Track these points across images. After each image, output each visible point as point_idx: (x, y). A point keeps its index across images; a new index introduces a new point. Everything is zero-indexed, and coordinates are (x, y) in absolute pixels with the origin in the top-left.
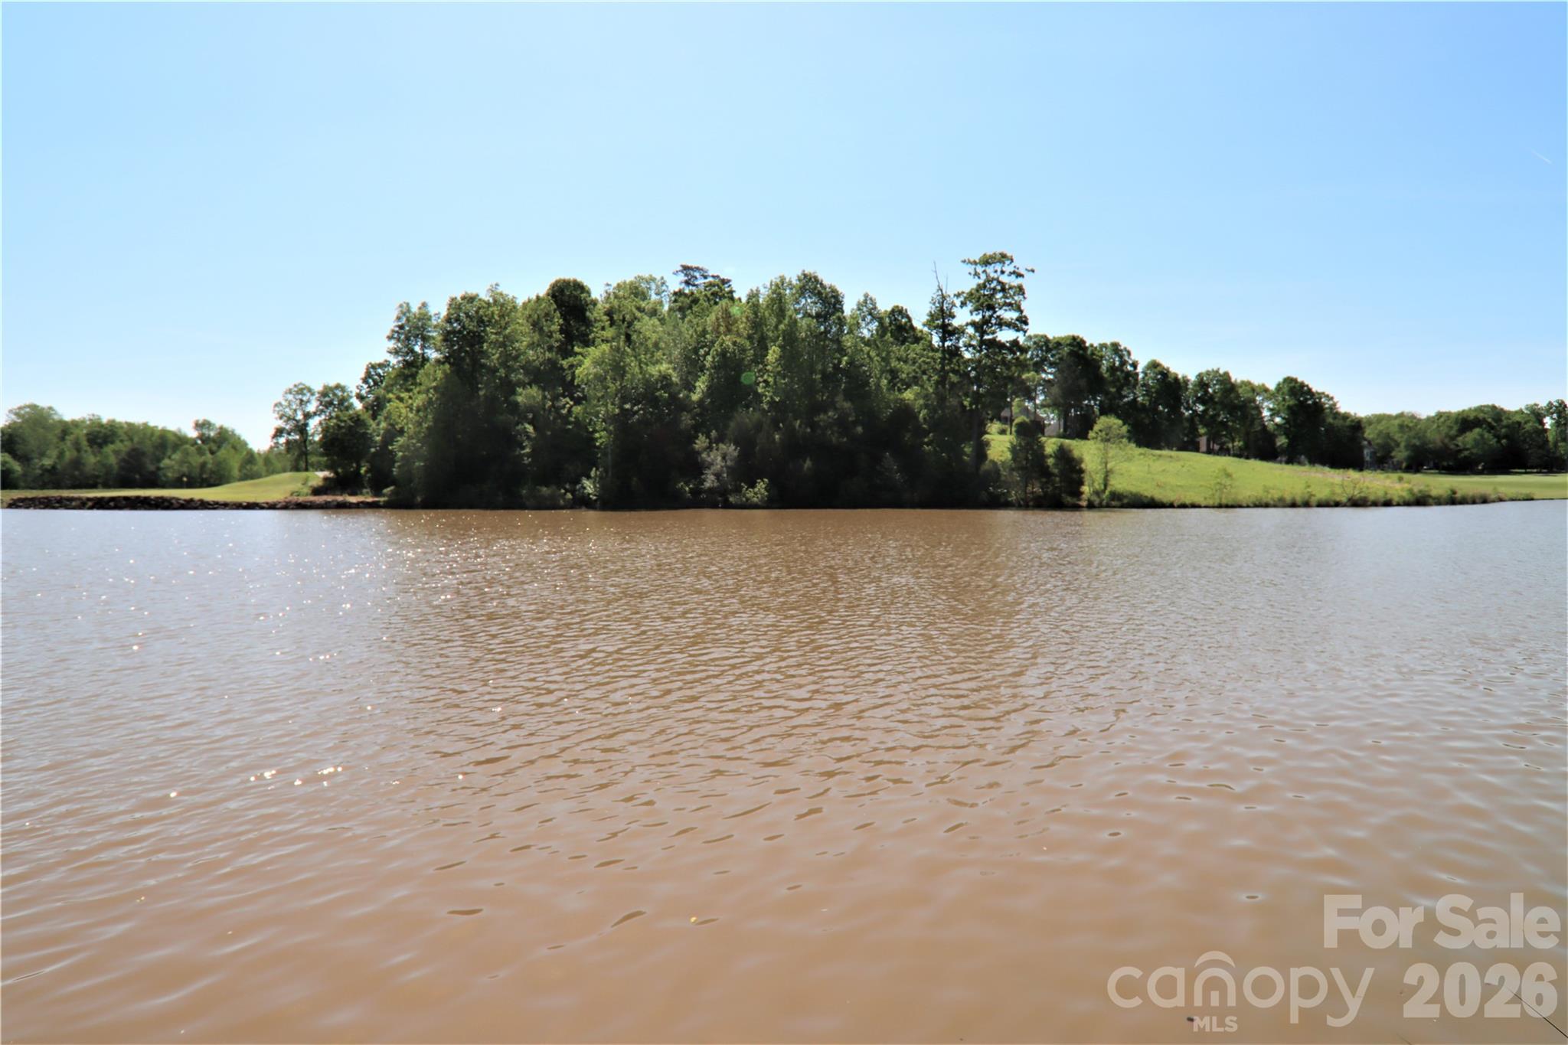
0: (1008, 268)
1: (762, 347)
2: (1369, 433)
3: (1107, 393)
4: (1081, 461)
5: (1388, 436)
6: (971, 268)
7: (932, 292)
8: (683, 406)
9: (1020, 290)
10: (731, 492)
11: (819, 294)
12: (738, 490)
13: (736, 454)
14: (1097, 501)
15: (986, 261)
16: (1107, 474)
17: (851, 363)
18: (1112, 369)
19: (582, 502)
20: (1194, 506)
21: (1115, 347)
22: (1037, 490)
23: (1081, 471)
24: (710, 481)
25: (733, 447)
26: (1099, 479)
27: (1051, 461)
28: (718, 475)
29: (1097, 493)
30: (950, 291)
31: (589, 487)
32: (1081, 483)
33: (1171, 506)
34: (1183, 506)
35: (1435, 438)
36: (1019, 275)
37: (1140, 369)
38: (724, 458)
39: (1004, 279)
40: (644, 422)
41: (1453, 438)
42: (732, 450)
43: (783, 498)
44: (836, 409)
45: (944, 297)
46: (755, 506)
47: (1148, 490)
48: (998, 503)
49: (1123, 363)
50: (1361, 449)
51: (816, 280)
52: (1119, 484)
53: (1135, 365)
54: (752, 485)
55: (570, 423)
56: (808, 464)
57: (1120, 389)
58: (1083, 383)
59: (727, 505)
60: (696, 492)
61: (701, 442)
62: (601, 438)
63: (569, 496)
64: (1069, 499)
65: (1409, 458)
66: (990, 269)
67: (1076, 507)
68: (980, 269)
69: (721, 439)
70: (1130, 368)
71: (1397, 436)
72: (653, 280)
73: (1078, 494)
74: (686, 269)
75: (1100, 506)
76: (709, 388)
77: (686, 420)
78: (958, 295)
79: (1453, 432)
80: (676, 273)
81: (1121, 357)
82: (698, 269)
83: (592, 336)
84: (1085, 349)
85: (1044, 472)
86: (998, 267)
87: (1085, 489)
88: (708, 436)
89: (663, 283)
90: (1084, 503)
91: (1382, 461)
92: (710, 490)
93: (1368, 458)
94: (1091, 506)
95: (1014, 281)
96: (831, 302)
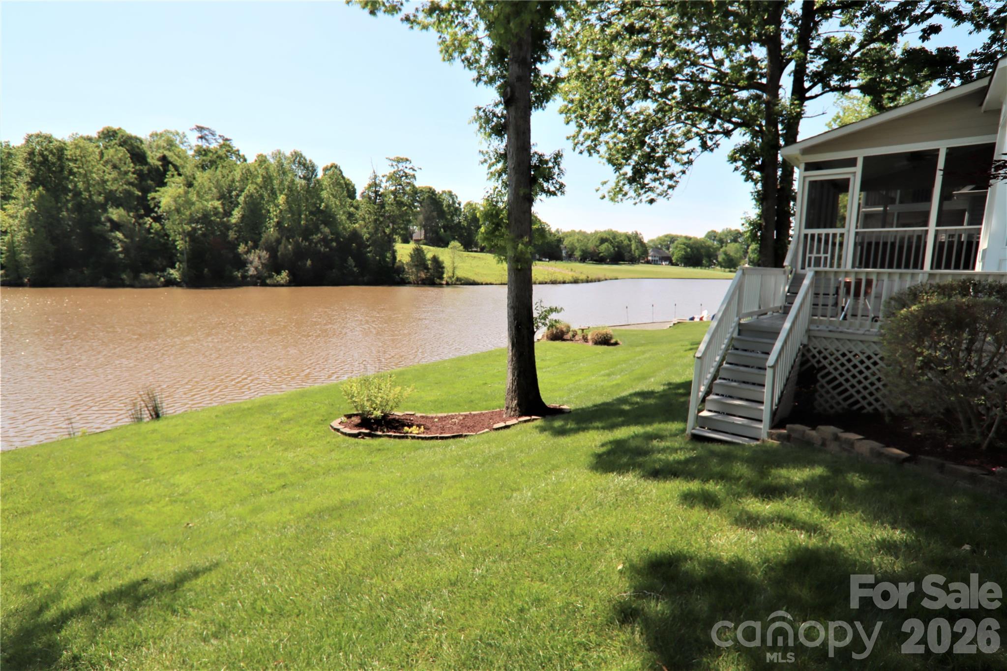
0: (409, 166)
1: (273, 194)
2: (566, 243)
3: (446, 219)
4: (443, 263)
5: (573, 244)
6: (390, 162)
7: (370, 174)
8: (227, 227)
9: (414, 177)
10: (266, 278)
11: (304, 165)
12: (271, 277)
13: (267, 256)
14: (450, 282)
15: (399, 160)
16: (454, 268)
17: (327, 206)
18: (449, 206)
19: (170, 283)
20: (491, 284)
21: (450, 194)
22: (423, 276)
23: (443, 268)
24: (252, 271)
25: (265, 252)
26: (451, 270)
27: (429, 262)
28: (256, 268)
29: (450, 278)
30: (380, 174)
31: (175, 274)
32: (443, 273)
33: (482, 284)
34: (487, 284)
35: (591, 246)
36: (414, 170)
37: (462, 206)
38: (260, 258)
39: (407, 171)
40: (204, 235)
41: (597, 247)
42: (264, 254)
43: (296, 281)
44: (322, 233)
45: (376, 177)
46: (282, 285)
47: (472, 277)
48: (403, 282)
49: (454, 202)
50: (561, 251)
51: (301, 156)
52: (460, 273)
53: (459, 204)
54: (279, 273)
55: (151, 233)
56: (309, 262)
57: (452, 216)
58: (435, 214)
59: (264, 284)
60: (244, 277)
61: (242, 248)
62: (180, 244)
63: (162, 279)
64: (438, 281)
65: (581, 256)
66: (400, 165)
67: (441, 285)
68: (394, 163)
69: (256, 246)
70: (457, 205)
71: (576, 244)
72: (178, 134)
73: (441, 278)
74: (200, 129)
75: (452, 284)
76: (243, 216)
77: (232, 235)
78: (383, 176)
79: (598, 244)
80: (192, 130)
81: (453, 199)
82: (207, 129)
83: (166, 180)
84: (435, 195)
85: (426, 268)
86: (404, 164)
87: (445, 276)
88: (246, 244)
89: (185, 136)
90: (444, 282)
91: (570, 257)
92: (251, 276)
93: (564, 255)
94: (448, 284)
95: (411, 172)
96: (310, 169)
